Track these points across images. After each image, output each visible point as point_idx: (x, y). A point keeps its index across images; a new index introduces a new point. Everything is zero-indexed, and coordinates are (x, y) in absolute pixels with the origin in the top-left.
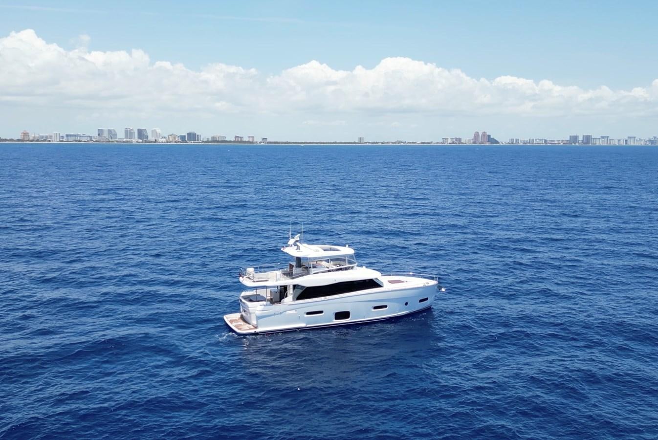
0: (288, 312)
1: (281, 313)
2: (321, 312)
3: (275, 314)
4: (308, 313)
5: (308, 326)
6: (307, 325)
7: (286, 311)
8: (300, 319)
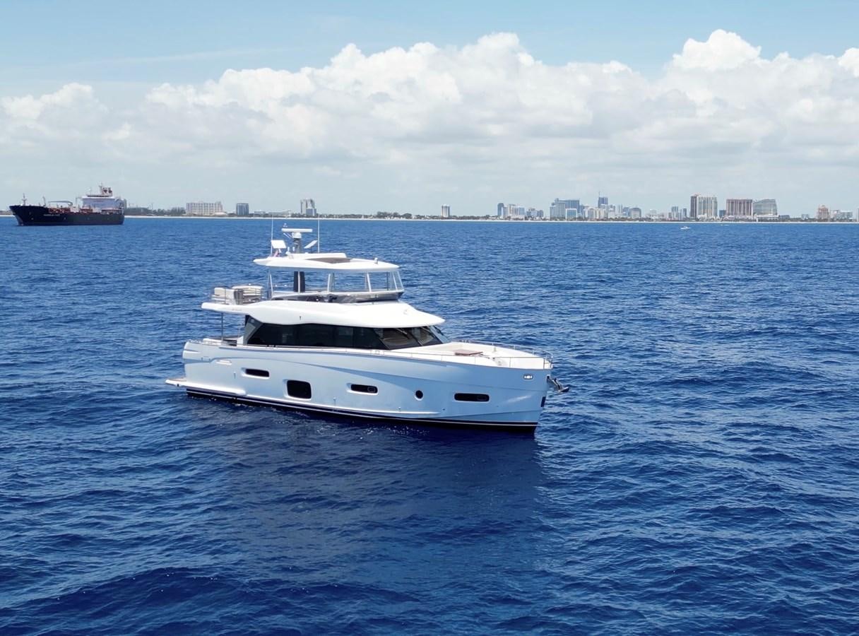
0: (222, 362)
1: (210, 361)
2: (265, 374)
3: (202, 361)
4: (250, 372)
5: (249, 395)
6: (247, 393)
7: (219, 359)
8: (235, 380)
